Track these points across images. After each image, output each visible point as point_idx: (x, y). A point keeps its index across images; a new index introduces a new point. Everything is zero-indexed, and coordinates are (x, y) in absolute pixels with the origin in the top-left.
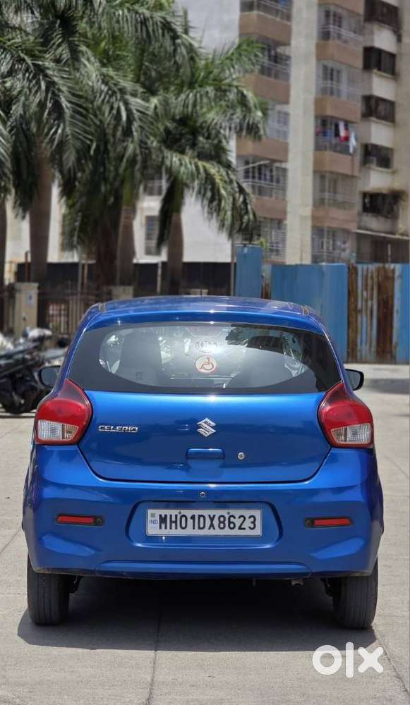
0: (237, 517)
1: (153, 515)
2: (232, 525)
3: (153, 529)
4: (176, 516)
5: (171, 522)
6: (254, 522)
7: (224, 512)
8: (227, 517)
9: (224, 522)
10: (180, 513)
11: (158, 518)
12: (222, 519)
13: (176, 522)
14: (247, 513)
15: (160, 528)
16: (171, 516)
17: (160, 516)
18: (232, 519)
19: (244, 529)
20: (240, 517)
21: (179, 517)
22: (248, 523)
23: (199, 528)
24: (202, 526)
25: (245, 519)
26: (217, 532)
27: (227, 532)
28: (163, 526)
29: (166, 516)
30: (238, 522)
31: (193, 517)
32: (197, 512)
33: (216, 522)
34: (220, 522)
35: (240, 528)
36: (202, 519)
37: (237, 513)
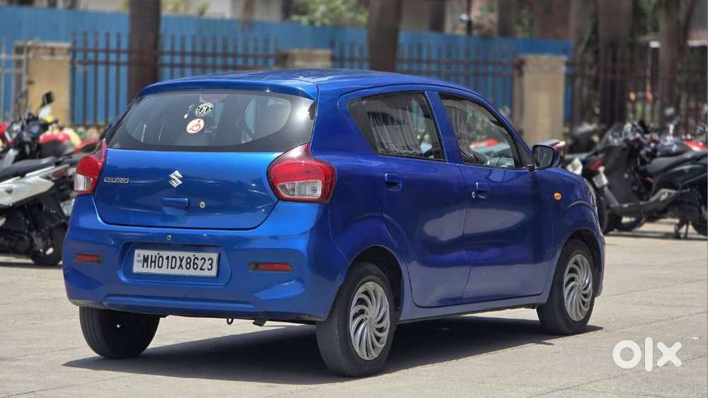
0: (200, 259)
1: (139, 255)
2: (195, 266)
3: (138, 268)
4: (156, 256)
5: (152, 262)
6: (211, 264)
7: (190, 254)
8: (193, 259)
9: (190, 263)
10: (159, 254)
11: (142, 258)
12: (189, 261)
13: (155, 262)
14: (207, 256)
15: (143, 266)
16: (152, 256)
17: (144, 256)
18: (196, 261)
19: (204, 270)
20: (202, 259)
21: (158, 257)
22: (207, 265)
23: (171, 268)
24: (173, 266)
25: (205, 260)
26: (184, 272)
27: (191, 272)
28: (145, 264)
29: (148, 256)
30: (200, 263)
31: (168, 258)
32: (171, 254)
33: (184, 263)
34: (187, 263)
35: (201, 269)
36: (174, 259)
37: (199, 255)
